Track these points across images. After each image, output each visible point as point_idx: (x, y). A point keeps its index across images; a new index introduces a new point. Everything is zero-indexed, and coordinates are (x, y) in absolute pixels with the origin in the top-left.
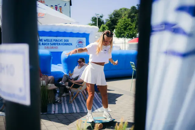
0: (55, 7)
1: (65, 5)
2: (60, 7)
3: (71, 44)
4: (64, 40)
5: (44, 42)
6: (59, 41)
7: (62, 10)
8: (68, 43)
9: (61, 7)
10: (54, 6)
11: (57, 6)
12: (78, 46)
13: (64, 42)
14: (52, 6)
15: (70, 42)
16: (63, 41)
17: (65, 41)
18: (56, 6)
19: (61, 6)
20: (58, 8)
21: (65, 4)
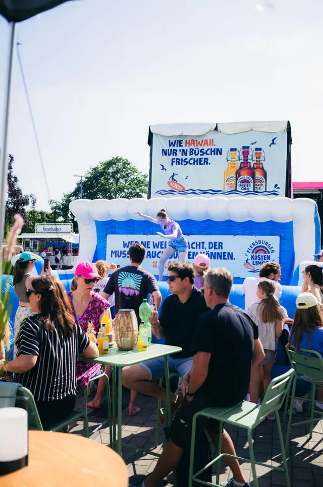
0: (242, 150)
1: (273, 143)
2: (257, 149)
3: (231, 256)
4: (210, 243)
5: (152, 249)
6: (194, 246)
7: (262, 158)
8: (220, 251)
9: (260, 149)
10: (240, 148)
11: (248, 147)
12: (250, 262)
13: (210, 248)
14: (235, 150)
15: (226, 249)
16: (206, 245)
17: (213, 245)
18: (244, 148)
19: (259, 147)
20: (251, 153)
21: (273, 140)
